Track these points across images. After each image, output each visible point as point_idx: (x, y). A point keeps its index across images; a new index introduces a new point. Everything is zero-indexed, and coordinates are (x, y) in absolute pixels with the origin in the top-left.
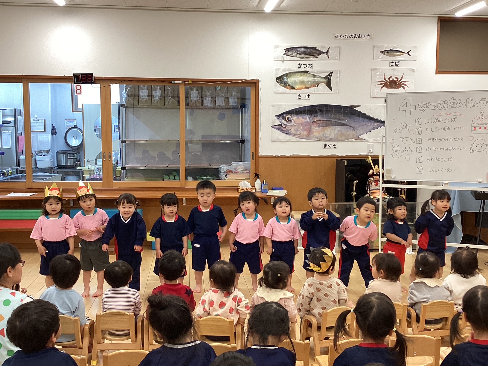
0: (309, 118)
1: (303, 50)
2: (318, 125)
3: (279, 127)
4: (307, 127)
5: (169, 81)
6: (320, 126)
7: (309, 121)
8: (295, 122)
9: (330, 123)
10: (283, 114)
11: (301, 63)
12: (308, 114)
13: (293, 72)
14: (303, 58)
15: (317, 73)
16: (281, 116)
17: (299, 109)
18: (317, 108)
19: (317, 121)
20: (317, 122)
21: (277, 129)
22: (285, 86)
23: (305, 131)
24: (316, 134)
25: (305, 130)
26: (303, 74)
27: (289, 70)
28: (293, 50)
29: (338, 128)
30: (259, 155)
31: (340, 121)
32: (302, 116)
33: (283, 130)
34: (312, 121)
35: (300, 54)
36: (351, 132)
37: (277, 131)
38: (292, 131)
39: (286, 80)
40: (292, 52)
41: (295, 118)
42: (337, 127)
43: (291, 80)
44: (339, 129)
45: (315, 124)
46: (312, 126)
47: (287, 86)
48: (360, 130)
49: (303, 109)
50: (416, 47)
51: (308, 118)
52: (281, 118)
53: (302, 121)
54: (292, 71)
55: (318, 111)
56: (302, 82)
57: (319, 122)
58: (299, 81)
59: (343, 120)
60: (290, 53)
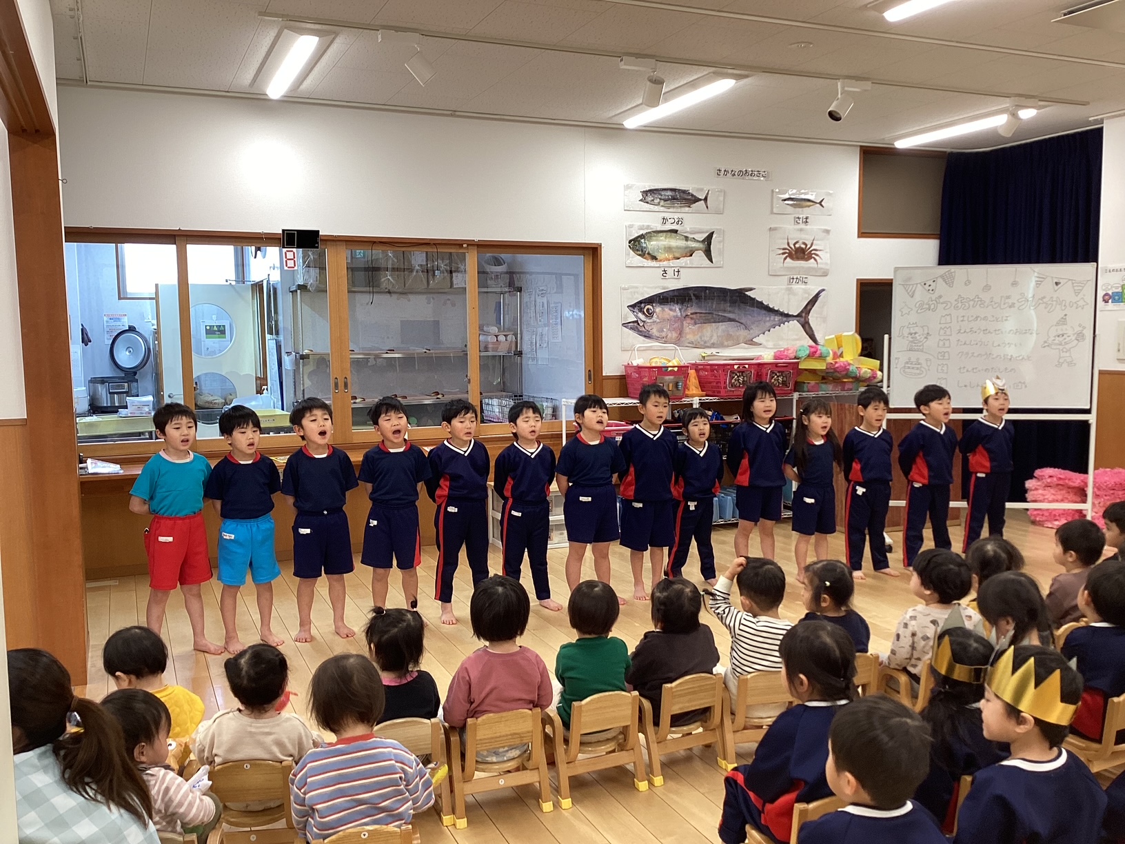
0: (680, 309)
1: (669, 193)
2: (693, 321)
3: (635, 326)
4: (676, 325)
6: (696, 324)
7: (679, 314)
8: (658, 317)
9: (710, 318)
10: (641, 302)
11: (667, 215)
12: (677, 303)
13: (654, 232)
14: (669, 208)
15: (691, 233)
16: (637, 306)
17: (665, 295)
18: (691, 293)
19: (692, 314)
20: (691, 316)
21: (631, 328)
22: (642, 255)
23: (673, 332)
24: (690, 337)
25: (674, 329)
26: (669, 234)
27: (648, 227)
28: (654, 193)
29: (722, 326)
30: (604, 374)
31: (726, 315)
32: (668, 306)
33: (641, 331)
34: (684, 315)
35: (665, 200)
36: (743, 333)
38: (655, 332)
39: (644, 245)
40: (653, 197)
41: (658, 309)
42: (721, 324)
43: (652, 245)
44: (724, 327)
45: (688, 320)
46: (684, 322)
47: (646, 255)
48: (755, 330)
49: (671, 294)
50: (830, 194)
51: (677, 309)
52: (636, 310)
53: (669, 314)
54: (652, 229)
55: (693, 297)
56: (669, 249)
57: (694, 316)
58: (663, 247)
59: (730, 312)
60: (649, 198)
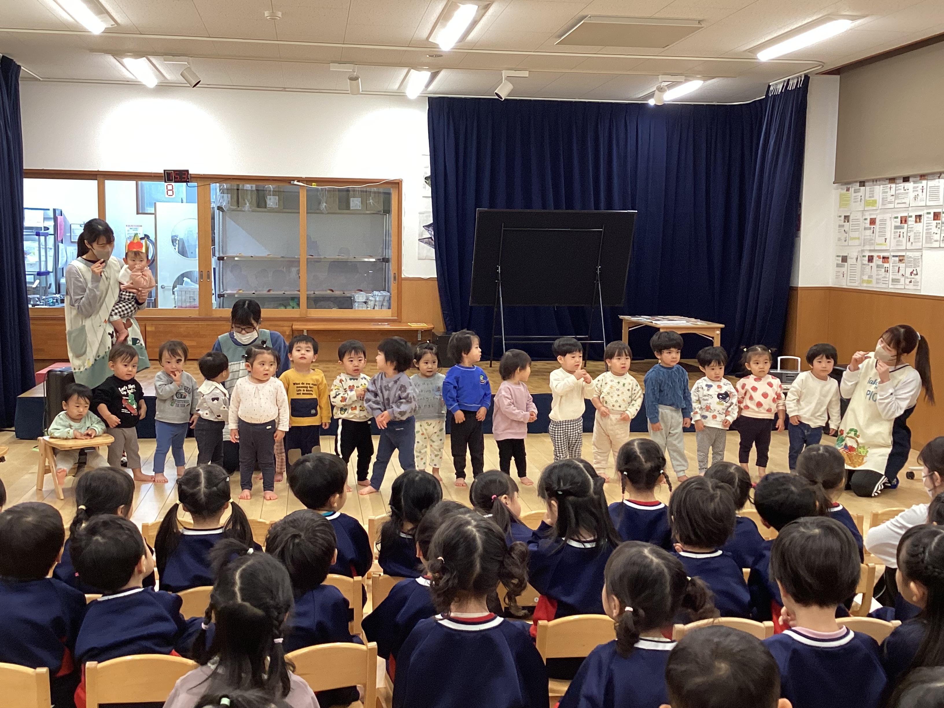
3: (429, 241)
5: (288, 180)
16: (431, 226)
21: (426, 243)
30: (403, 276)
37: (426, 245)
52: (431, 229)
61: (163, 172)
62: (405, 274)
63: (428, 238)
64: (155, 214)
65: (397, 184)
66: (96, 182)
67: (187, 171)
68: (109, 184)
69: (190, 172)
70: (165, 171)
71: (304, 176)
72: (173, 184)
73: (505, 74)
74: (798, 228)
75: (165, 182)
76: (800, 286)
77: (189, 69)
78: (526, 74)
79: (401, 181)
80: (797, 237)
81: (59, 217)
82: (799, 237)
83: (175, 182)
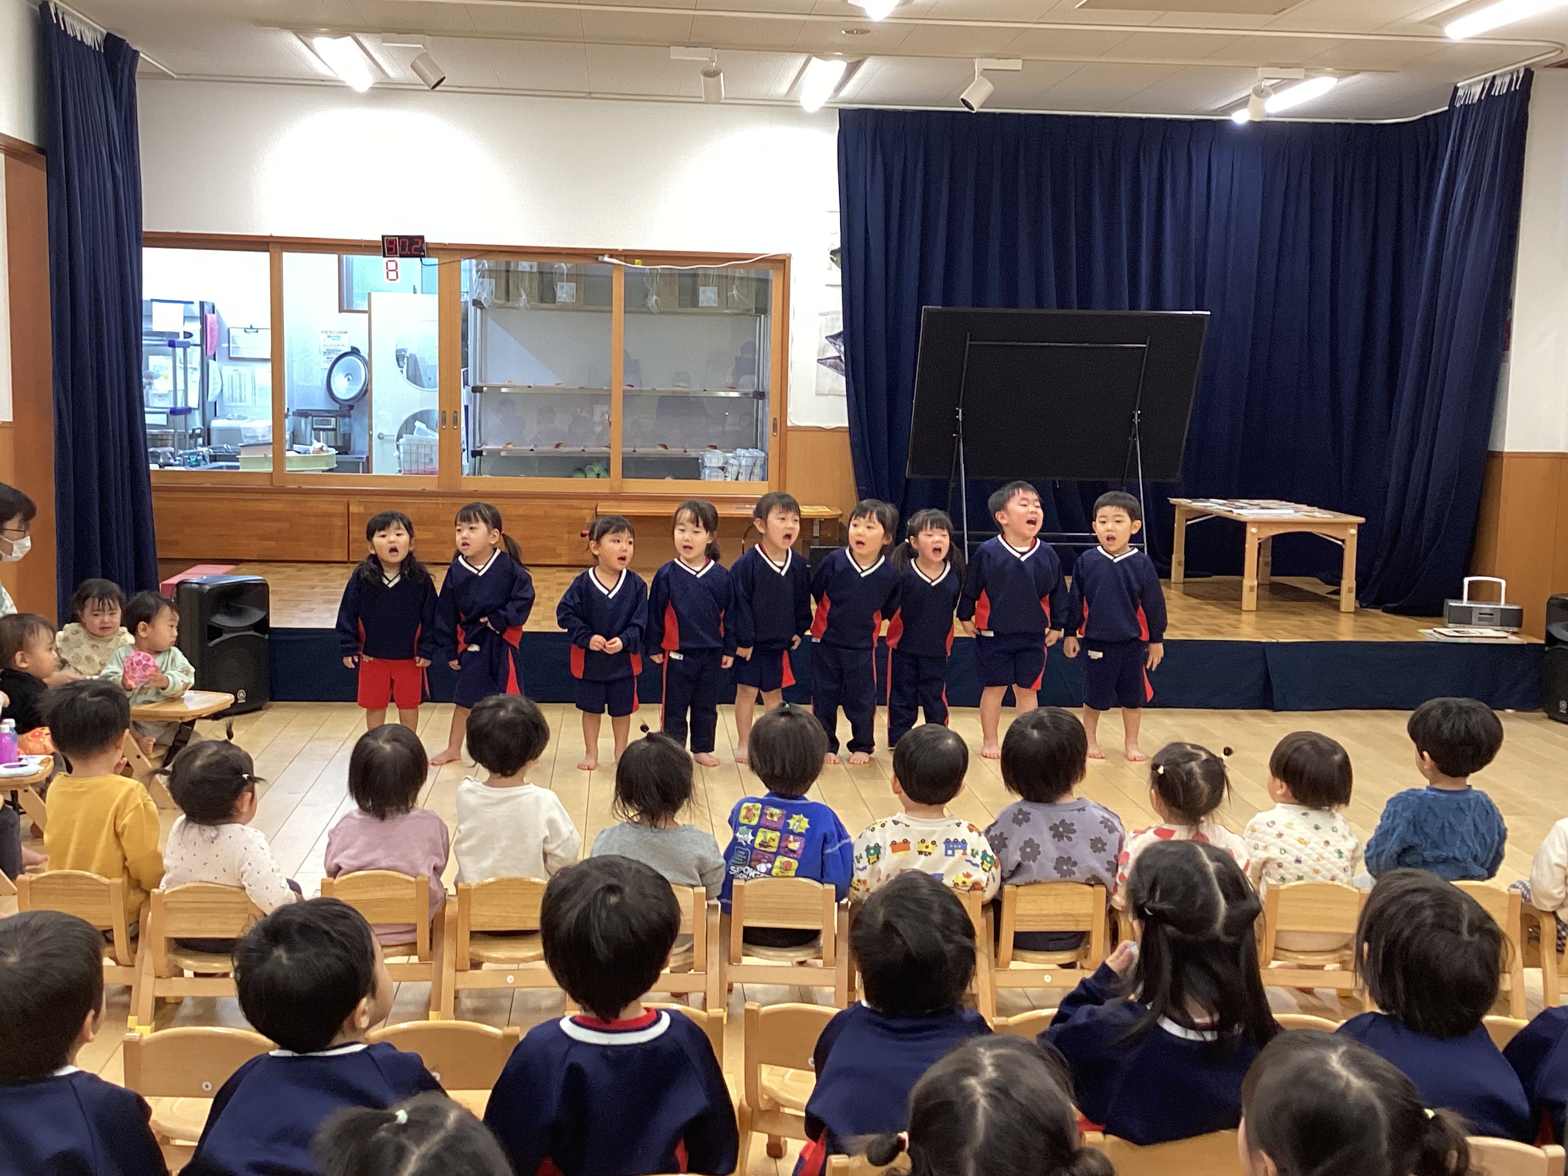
3: (837, 364)
5: (593, 255)
16: (841, 338)
21: (830, 366)
30: (789, 424)
37: (830, 370)
52: (840, 342)
61: (380, 239)
62: (795, 419)
63: (834, 358)
64: (368, 312)
65: (781, 263)
66: (267, 255)
67: (422, 238)
68: (289, 258)
69: (427, 240)
70: (383, 237)
71: (620, 247)
72: (398, 260)
73: (979, 65)
74: (1506, 345)
75: (384, 256)
76: (1506, 450)
77: (424, 57)
78: (1017, 64)
79: (789, 258)
80: (1505, 362)
81: (210, 317)
82: (1508, 361)
83: (401, 256)
